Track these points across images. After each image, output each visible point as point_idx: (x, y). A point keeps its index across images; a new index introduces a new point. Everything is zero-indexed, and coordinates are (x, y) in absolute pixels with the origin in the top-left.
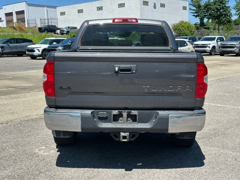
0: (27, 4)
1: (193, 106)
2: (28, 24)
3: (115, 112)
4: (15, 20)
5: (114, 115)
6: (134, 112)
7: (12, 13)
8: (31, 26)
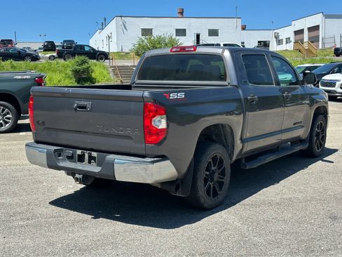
0: (324, 15)
1: (143, 153)
2: (323, 44)
3: (79, 152)
4: (306, 39)
5: (78, 155)
6: (94, 154)
7: (303, 30)
8: (327, 46)
